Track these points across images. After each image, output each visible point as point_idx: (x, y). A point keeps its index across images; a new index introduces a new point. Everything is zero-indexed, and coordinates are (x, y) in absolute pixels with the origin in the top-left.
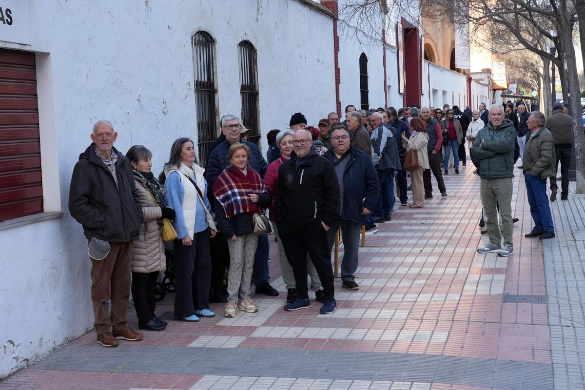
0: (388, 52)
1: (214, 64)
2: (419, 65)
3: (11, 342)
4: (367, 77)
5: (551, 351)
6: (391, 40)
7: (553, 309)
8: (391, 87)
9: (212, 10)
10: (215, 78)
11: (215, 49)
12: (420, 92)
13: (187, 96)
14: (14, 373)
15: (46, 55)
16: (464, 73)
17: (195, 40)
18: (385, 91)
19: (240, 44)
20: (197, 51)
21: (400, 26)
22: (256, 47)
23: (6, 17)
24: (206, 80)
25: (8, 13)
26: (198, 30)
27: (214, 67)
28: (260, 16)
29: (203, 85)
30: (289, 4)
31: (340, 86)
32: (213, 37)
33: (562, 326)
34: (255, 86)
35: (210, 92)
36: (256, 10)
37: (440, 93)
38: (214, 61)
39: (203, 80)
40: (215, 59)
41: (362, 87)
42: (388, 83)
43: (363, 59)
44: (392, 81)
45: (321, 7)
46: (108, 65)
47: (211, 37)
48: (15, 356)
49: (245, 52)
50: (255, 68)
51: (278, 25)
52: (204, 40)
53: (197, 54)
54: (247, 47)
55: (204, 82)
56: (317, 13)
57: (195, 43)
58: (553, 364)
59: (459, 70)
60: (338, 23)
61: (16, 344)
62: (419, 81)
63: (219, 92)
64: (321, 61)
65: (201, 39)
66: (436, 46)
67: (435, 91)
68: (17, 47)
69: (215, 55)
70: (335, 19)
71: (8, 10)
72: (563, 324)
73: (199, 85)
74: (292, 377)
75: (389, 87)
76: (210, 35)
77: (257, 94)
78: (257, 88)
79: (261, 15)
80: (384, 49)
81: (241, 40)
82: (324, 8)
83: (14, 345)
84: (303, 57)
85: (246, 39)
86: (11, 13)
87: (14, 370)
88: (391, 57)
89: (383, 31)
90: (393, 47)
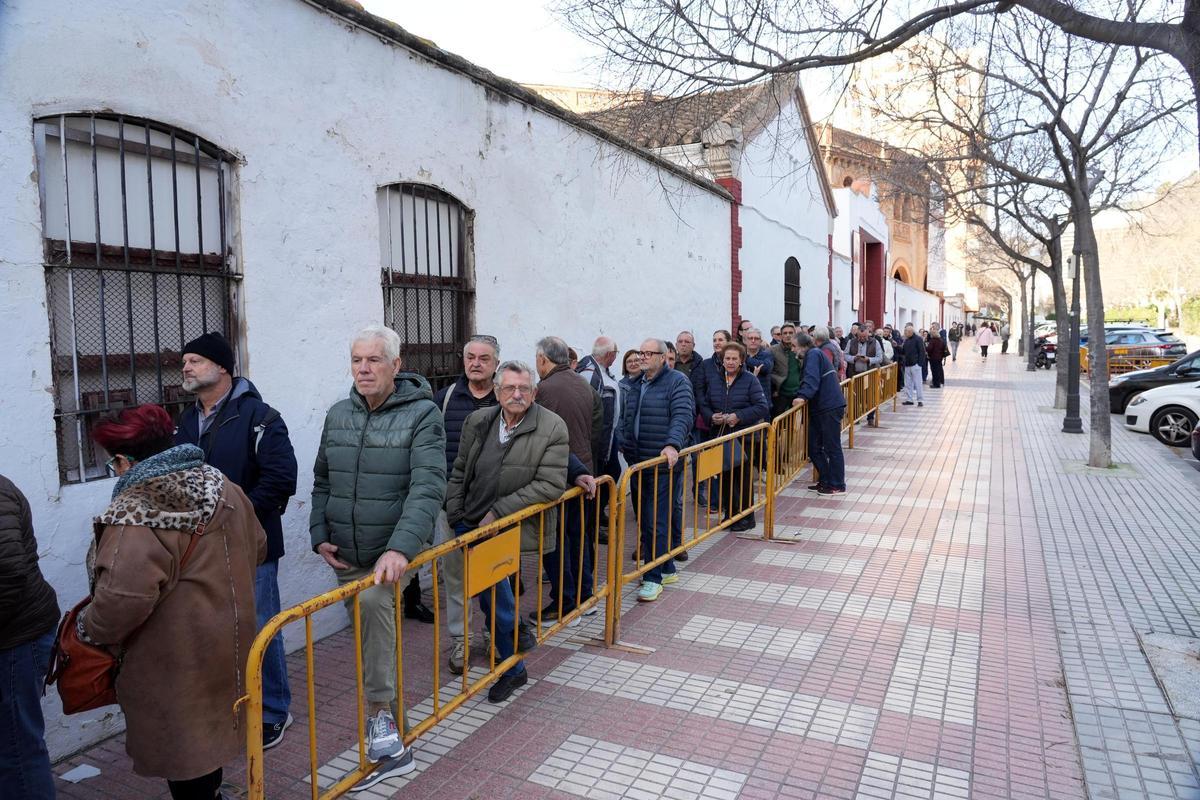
0: (836, 263)
2: (883, 280)
4: (799, 288)
6: (842, 246)
8: (841, 303)
10: (238, 247)
12: (882, 310)
16: (937, 295)
18: (830, 307)
21: (857, 237)
22: (473, 204)
28: (495, 150)
31: (742, 295)
36: (482, 136)
37: (908, 313)
40: (237, 201)
41: (787, 299)
42: (835, 297)
43: (792, 268)
44: (843, 296)
45: (715, 186)
50: (470, 244)
57: (55, 140)
59: (931, 292)
60: (740, 210)
62: (882, 298)
64: (696, 255)
66: (910, 269)
67: (902, 311)
70: (736, 204)
75: (837, 302)
77: (470, 294)
78: (471, 282)
79: (503, 149)
80: (830, 257)
82: (721, 188)
84: (647, 245)
85: (422, 181)
88: (842, 268)
89: (830, 237)
90: (846, 258)
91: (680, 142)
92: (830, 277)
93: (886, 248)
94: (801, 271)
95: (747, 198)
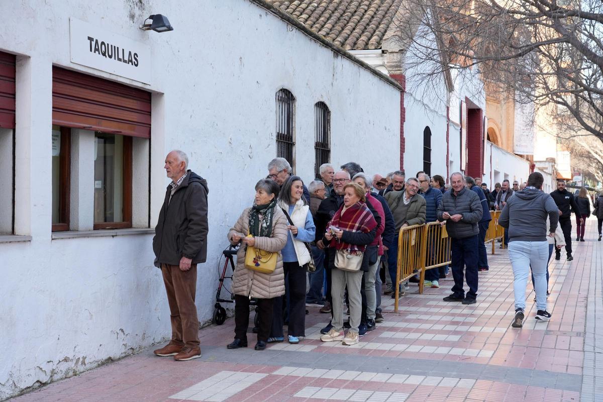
0: (451, 128)
1: (293, 120)
2: (481, 145)
3: (122, 330)
4: (430, 150)
5: (582, 368)
6: (455, 117)
7: (589, 341)
8: (454, 164)
9: (293, 72)
10: (293, 132)
11: (295, 106)
12: (481, 172)
13: (269, 145)
14: (123, 358)
15: (161, 95)
16: (527, 159)
17: (278, 96)
18: (447, 166)
19: (316, 104)
20: (279, 106)
21: (464, 105)
22: (330, 108)
23: (134, 60)
24: (286, 134)
25: (136, 56)
26: (281, 88)
27: (293, 123)
28: (335, 81)
29: (283, 137)
30: (361, 73)
31: (405, 155)
32: (294, 95)
33: (595, 353)
34: (327, 145)
35: (289, 144)
36: (332, 75)
37: (501, 176)
38: (293, 117)
39: (283, 133)
40: (295, 115)
41: (424, 159)
42: (450, 159)
43: (427, 133)
44: (455, 157)
45: (390, 79)
46: (207, 109)
47: (292, 95)
48: (125, 343)
49: (320, 112)
50: (329, 128)
51: (350, 90)
52: (286, 97)
53: (279, 109)
54: (322, 107)
55: (284, 135)
56: (386, 84)
57: (278, 99)
58: (583, 375)
59: (521, 156)
60: (405, 96)
61: (126, 333)
62: (481, 161)
63: (297, 145)
64: (387, 129)
65: (283, 96)
66: (500, 130)
67: (497, 173)
68: (140, 85)
69: (295, 112)
70: (402, 91)
71: (135, 54)
72: (596, 351)
73: (279, 137)
74: (358, 370)
75: (451, 162)
76: (291, 94)
77: (329, 151)
78: (329, 146)
80: (448, 125)
81: (317, 101)
82: (393, 80)
83: (124, 334)
84: (372, 124)
85: (322, 100)
86: (137, 57)
87: (123, 355)
88: (454, 134)
89: (448, 108)
90: (456, 124)
91: (366, 47)
92: (448, 142)
93: (484, 114)
94: (432, 137)
95: (408, 87)
